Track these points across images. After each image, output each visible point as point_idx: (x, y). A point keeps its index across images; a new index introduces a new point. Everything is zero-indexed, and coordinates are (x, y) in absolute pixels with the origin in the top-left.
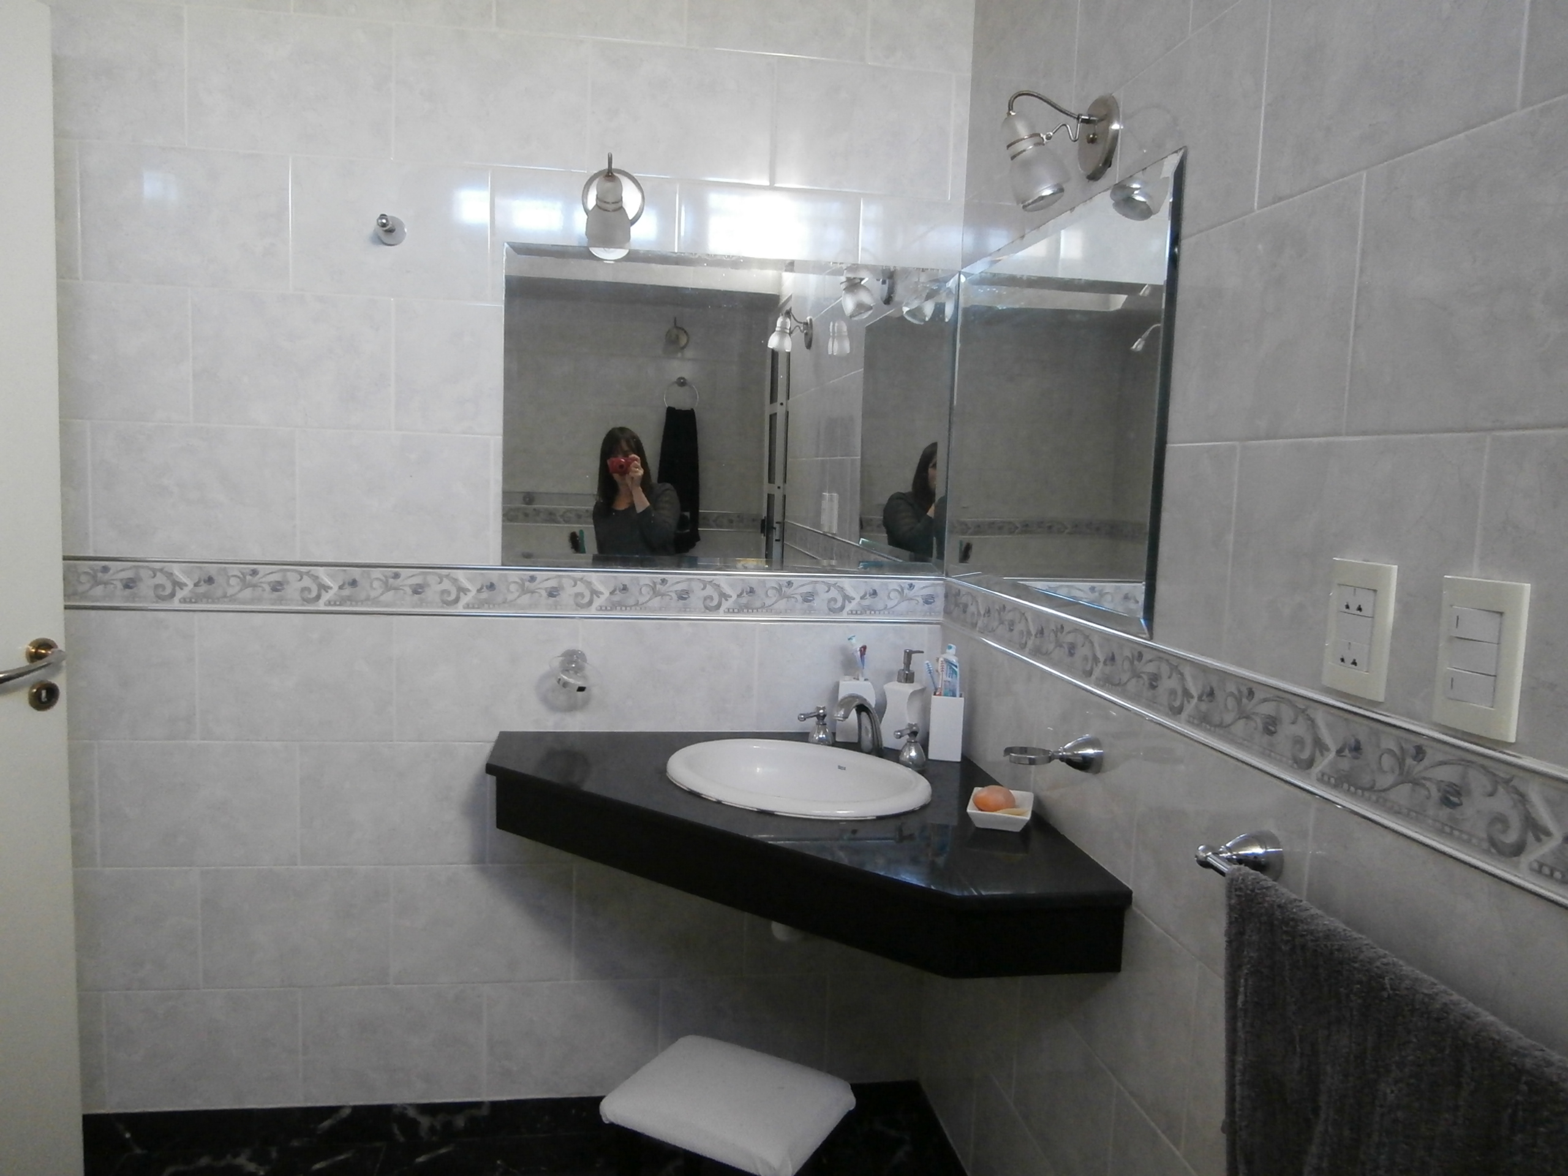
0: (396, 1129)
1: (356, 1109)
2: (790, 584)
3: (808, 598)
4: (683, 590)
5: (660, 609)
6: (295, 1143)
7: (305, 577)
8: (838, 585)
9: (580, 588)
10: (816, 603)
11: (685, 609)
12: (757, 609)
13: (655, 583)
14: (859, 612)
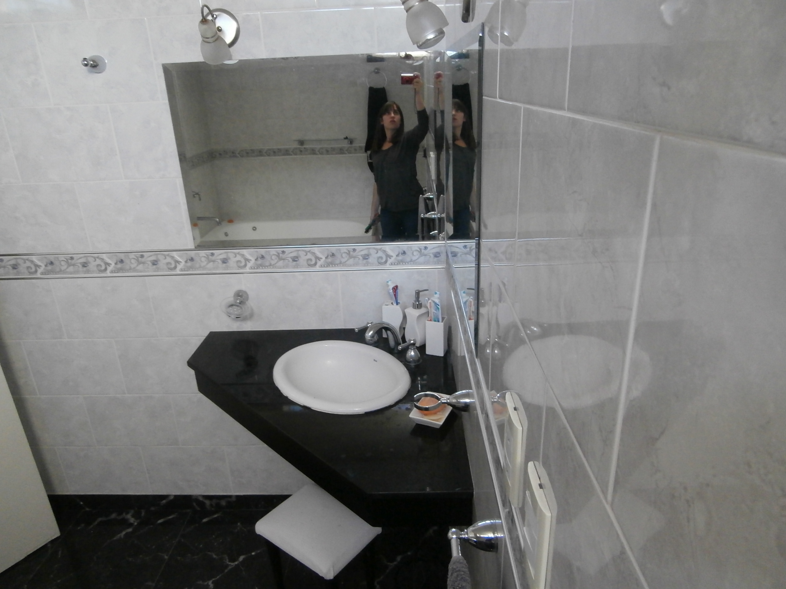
0: (195, 504)
1: (176, 497)
2: (354, 250)
3: (366, 257)
4: (294, 257)
5: (284, 267)
6: (153, 509)
7: (97, 260)
8: (382, 249)
9: (239, 258)
10: (370, 260)
11: (297, 266)
12: (337, 264)
13: (278, 253)
14: (396, 264)
